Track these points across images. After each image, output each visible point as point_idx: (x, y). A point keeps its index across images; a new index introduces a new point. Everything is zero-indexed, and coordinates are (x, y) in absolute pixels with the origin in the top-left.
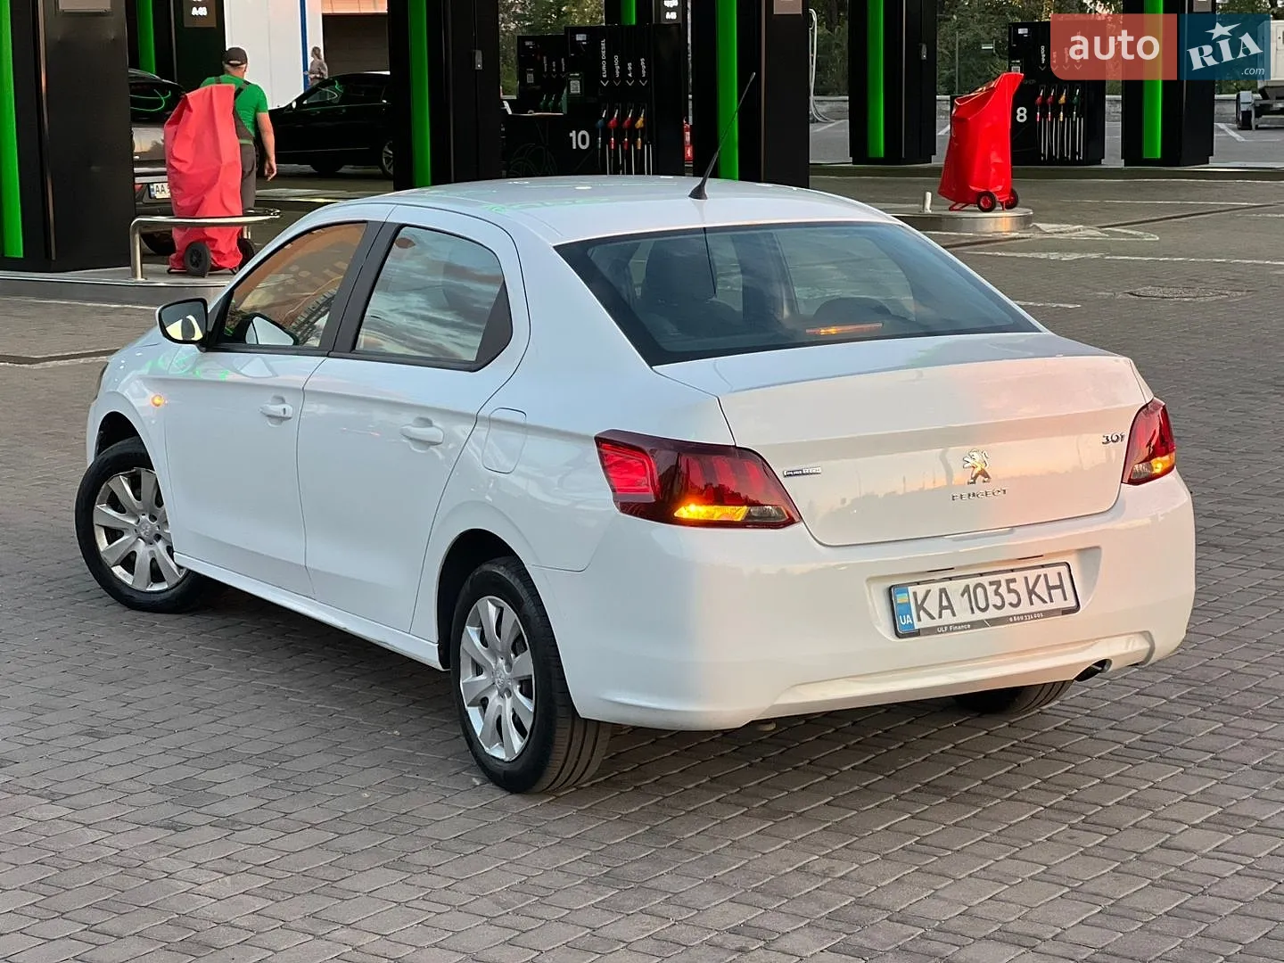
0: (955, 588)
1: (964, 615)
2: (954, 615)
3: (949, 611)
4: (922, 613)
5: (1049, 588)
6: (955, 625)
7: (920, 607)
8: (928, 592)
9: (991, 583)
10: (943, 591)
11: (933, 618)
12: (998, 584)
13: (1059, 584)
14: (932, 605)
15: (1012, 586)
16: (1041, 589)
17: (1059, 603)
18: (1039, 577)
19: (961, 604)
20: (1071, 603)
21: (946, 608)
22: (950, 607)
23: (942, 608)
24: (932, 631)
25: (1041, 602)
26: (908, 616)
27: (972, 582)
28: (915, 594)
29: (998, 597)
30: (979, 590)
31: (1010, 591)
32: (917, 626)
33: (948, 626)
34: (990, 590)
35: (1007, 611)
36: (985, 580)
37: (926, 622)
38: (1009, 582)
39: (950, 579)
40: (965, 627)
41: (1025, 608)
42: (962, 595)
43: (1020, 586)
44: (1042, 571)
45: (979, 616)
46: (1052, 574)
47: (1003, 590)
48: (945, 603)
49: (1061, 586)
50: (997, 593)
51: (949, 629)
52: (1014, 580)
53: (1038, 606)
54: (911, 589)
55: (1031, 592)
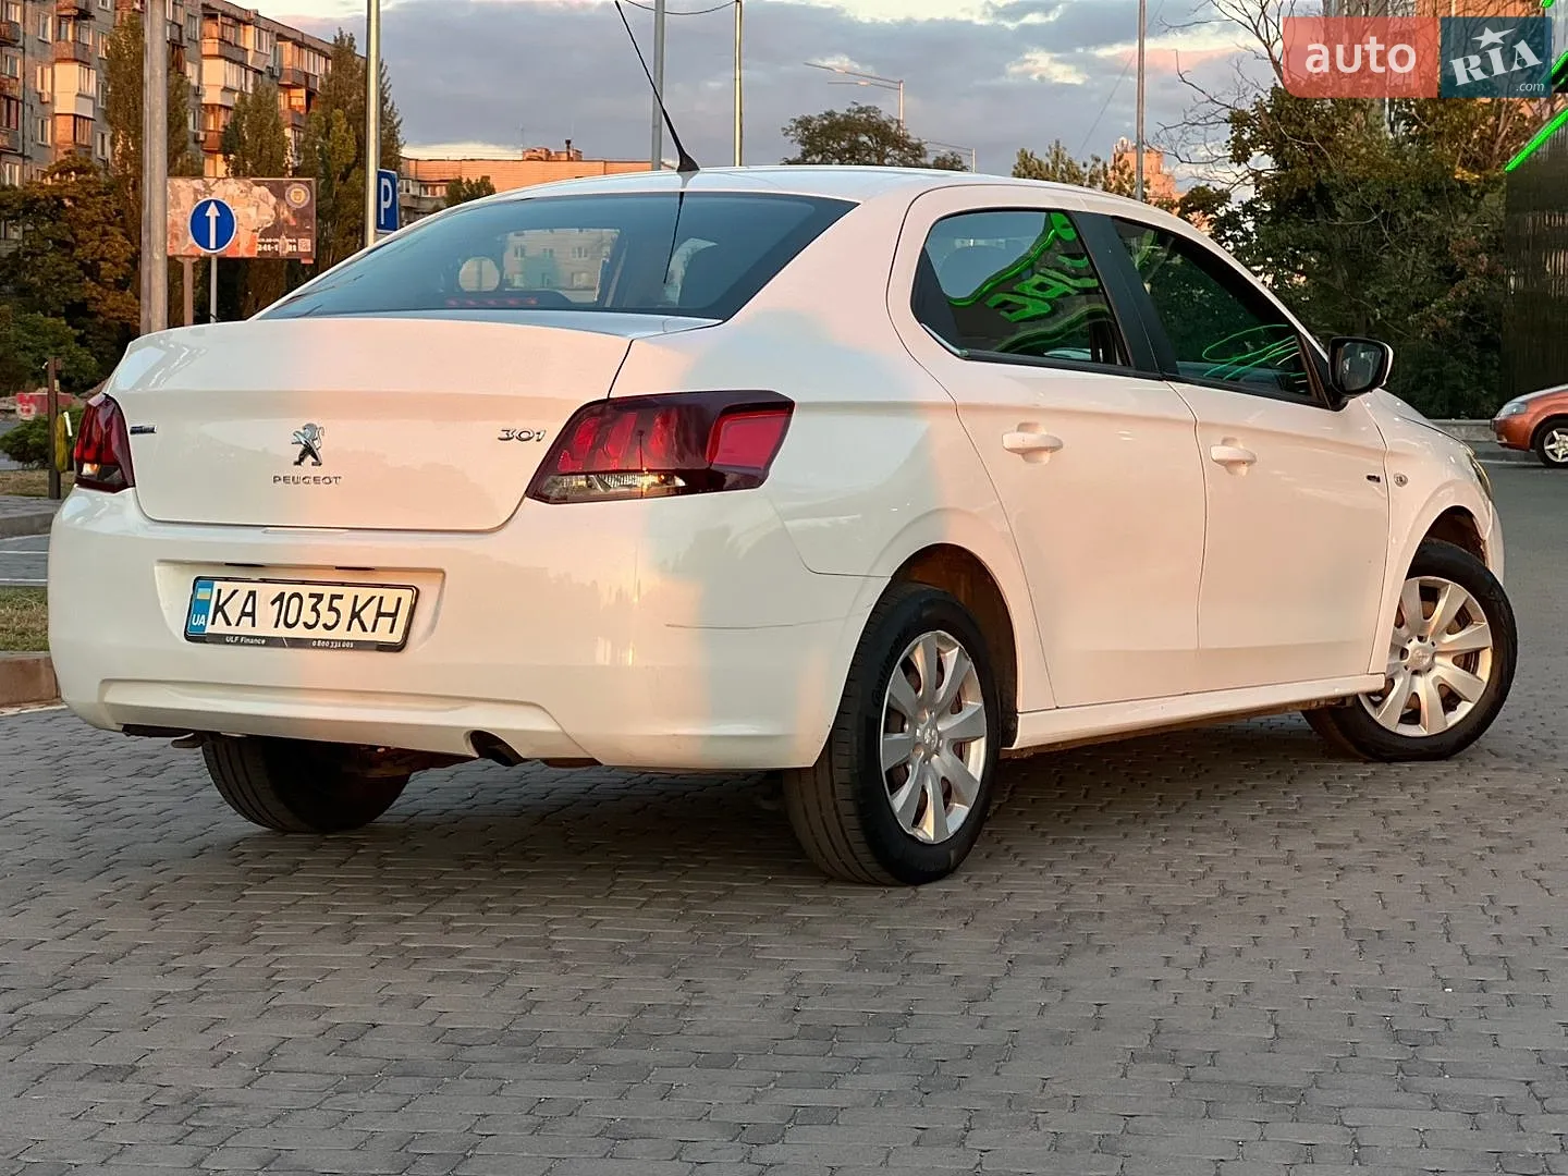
0: (267, 592)
1: (266, 625)
2: (254, 625)
3: (250, 618)
4: (219, 615)
5: (380, 614)
6: (248, 637)
7: (219, 608)
8: (235, 592)
9: (311, 596)
10: (252, 594)
11: (229, 623)
12: (320, 597)
13: (382, 611)
14: (233, 610)
15: (336, 603)
16: (368, 616)
17: (383, 634)
18: (373, 598)
19: (267, 613)
21: (248, 615)
22: (252, 614)
23: (244, 614)
24: (219, 638)
25: (361, 630)
26: (203, 616)
27: (289, 590)
28: (219, 591)
29: (316, 614)
31: (331, 608)
32: (209, 629)
33: (240, 636)
34: (309, 603)
36: (305, 590)
37: (220, 627)
39: (264, 581)
40: (258, 641)
41: (340, 633)
42: (273, 603)
43: (345, 607)
46: (390, 596)
47: (323, 606)
48: (249, 609)
49: (394, 615)
50: (316, 608)
51: (240, 641)
52: (341, 597)
53: (357, 633)
54: (217, 585)
55: (355, 615)
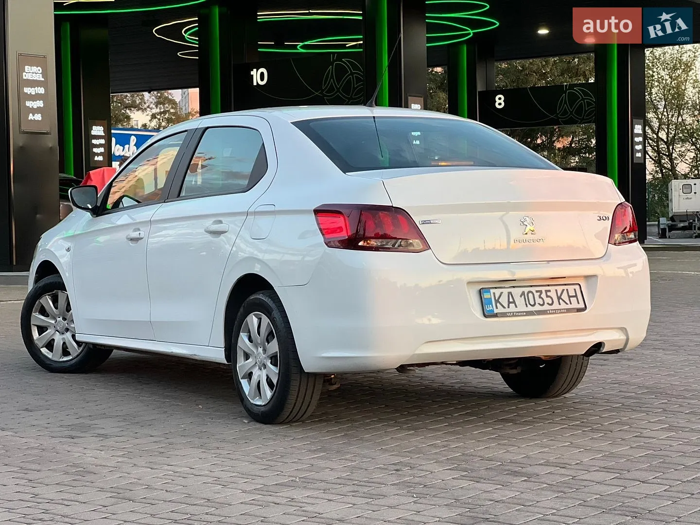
0: (517, 292)
1: (522, 307)
2: (516, 307)
3: (513, 304)
4: (498, 304)
5: (570, 297)
6: (517, 312)
7: (497, 301)
8: (502, 293)
9: (537, 291)
10: (510, 293)
11: (504, 307)
12: (541, 292)
13: (574, 295)
14: (504, 300)
15: (549, 294)
16: (565, 296)
17: (575, 305)
18: (563, 290)
19: (520, 301)
20: (582, 306)
21: (511, 303)
22: (514, 302)
23: (509, 303)
24: (504, 315)
25: (565, 304)
26: (491, 306)
27: (526, 290)
28: (494, 293)
29: (541, 299)
30: (530, 295)
31: (547, 296)
32: (496, 311)
33: (513, 312)
34: (537, 295)
35: (546, 307)
36: (533, 289)
37: (500, 310)
38: (547, 291)
39: (514, 287)
40: (522, 314)
41: (556, 306)
42: (521, 296)
43: (553, 294)
44: (565, 287)
45: (530, 308)
46: (571, 289)
47: (544, 295)
48: (511, 300)
49: (576, 296)
50: (540, 297)
51: (514, 315)
52: (549, 291)
53: (563, 306)
54: (492, 291)
55: (559, 298)
